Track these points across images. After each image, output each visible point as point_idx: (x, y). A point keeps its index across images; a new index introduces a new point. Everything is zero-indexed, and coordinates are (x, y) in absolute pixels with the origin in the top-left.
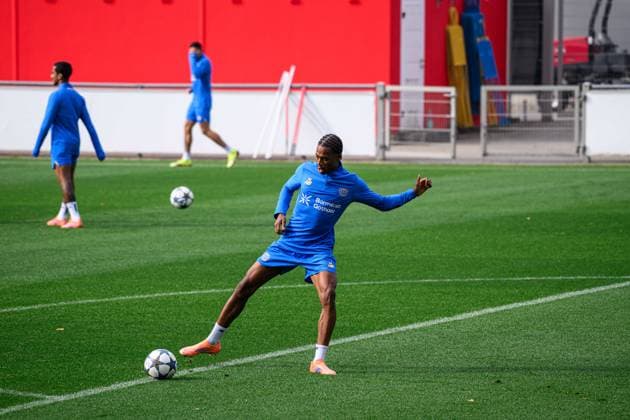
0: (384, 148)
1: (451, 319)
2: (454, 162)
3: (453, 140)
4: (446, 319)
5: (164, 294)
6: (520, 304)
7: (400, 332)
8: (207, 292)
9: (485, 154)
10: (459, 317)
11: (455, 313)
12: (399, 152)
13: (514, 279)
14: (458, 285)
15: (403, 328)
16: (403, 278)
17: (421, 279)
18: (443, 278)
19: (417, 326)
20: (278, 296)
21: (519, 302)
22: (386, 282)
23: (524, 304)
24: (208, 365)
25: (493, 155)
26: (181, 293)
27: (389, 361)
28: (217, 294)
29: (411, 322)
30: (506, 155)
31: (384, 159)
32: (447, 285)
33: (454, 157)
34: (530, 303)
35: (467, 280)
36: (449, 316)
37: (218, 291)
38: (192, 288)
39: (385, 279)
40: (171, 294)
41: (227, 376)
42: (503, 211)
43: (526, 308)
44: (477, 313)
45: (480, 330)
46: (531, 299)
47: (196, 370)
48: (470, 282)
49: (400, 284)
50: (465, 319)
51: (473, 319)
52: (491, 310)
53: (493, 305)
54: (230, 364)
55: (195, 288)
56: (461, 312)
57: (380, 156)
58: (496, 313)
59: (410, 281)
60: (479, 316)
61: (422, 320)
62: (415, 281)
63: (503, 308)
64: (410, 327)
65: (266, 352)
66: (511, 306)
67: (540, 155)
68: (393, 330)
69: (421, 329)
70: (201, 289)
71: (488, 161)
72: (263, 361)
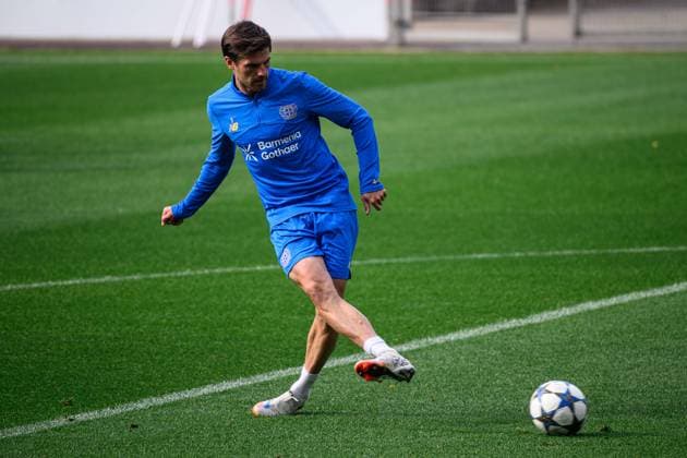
0: (401, 24)
1: (523, 322)
2: (525, 48)
3: (521, 8)
4: (514, 323)
5: (21, 286)
6: (643, 295)
7: (435, 346)
8: (97, 280)
9: (578, 33)
10: (536, 319)
11: (528, 312)
12: (430, 32)
13: (632, 250)
14: (532, 262)
15: (439, 340)
16: (437, 252)
17: (470, 252)
18: (508, 250)
19: (463, 334)
20: (222, 287)
21: (639, 290)
22: (409, 260)
23: (649, 294)
24: (101, 407)
25: (593, 34)
26: (51, 283)
27: (417, 396)
28: (114, 285)
29: (454, 329)
30: (614, 34)
31: (403, 44)
32: (514, 262)
33: (524, 39)
34: (659, 292)
35: (550, 253)
36: (519, 316)
37: (116, 279)
38: (70, 274)
39: (406, 254)
40: (35, 285)
41: (133, 426)
42: (609, 132)
43: (653, 301)
44: (567, 311)
45: (572, 341)
46: (661, 284)
47: (80, 417)
48: (555, 257)
49: (433, 263)
50: (547, 322)
51: (562, 322)
52: (592, 305)
53: (595, 298)
54: (141, 406)
55: (74, 275)
56: (540, 310)
57: (395, 40)
58: (601, 310)
59: (451, 257)
60: (571, 317)
61: (472, 325)
62: (460, 257)
63: (614, 301)
64: (452, 337)
65: (203, 384)
66: (626, 298)
67: (673, 33)
68: (423, 343)
69: (470, 340)
70: (85, 277)
71: (582, 45)
72: (197, 400)
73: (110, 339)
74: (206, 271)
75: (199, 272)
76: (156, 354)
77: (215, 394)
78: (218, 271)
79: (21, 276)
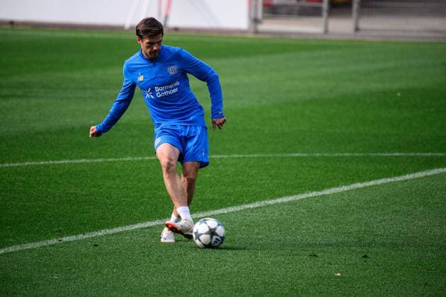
0: (256, 21)
1: (320, 193)
2: (326, 37)
3: (325, 14)
4: (314, 194)
5: (34, 163)
6: (389, 180)
7: (269, 205)
8: (77, 161)
9: (357, 29)
10: (327, 192)
11: (323, 188)
12: (272, 26)
13: (383, 154)
14: (327, 159)
15: (272, 202)
16: (272, 152)
17: (291, 153)
18: (313, 152)
19: (286, 199)
20: (148, 168)
21: (386, 177)
22: (256, 155)
23: (392, 180)
24: (77, 234)
25: (365, 30)
26: (51, 162)
27: (258, 234)
28: (87, 164)
29: (280, 196)
30: (378, 30)
31: (257, 32)
32: (315, 159)
33: (326, 31)
34: (398, 179)
35: (337, 155)
36: (317, 190)
37: (88, 161)
38: (61, 157)
39: (254, 152)
40: (42, 163)
41: (95, 245)
42: (374, 86)
43: (394, 184)
44: (345, 188)
45: (348, 205)
46: (400, 174)
47: (65, 239)
48: (339, 157)
49: (269, 158)
50: (334, 194)
51: (342, 194)
52: (360, 185)
53: (362, 181)
54: (100, 234)
55: (65, 158)
56: (330, 187)
57: (252, 30)
58: (365, 188)
59: (280, 155)
60: (348, 191)
61: (291, 194)
62: (285, 155)
63: (372, 183)
64: (279, 200)
65: (136, 223)
66: (379, 182)
67: (411, 31)
68: (263, 203)
69: (289, 203)
70: (71, 159)
71: (359, 36)
72: (133, 232)
73: (83, 195)
74: (140, 158)
75: (136, 159)
76: (110, 205)
77: (142, 229)
78: (146, 158)
79: (34, 157)
